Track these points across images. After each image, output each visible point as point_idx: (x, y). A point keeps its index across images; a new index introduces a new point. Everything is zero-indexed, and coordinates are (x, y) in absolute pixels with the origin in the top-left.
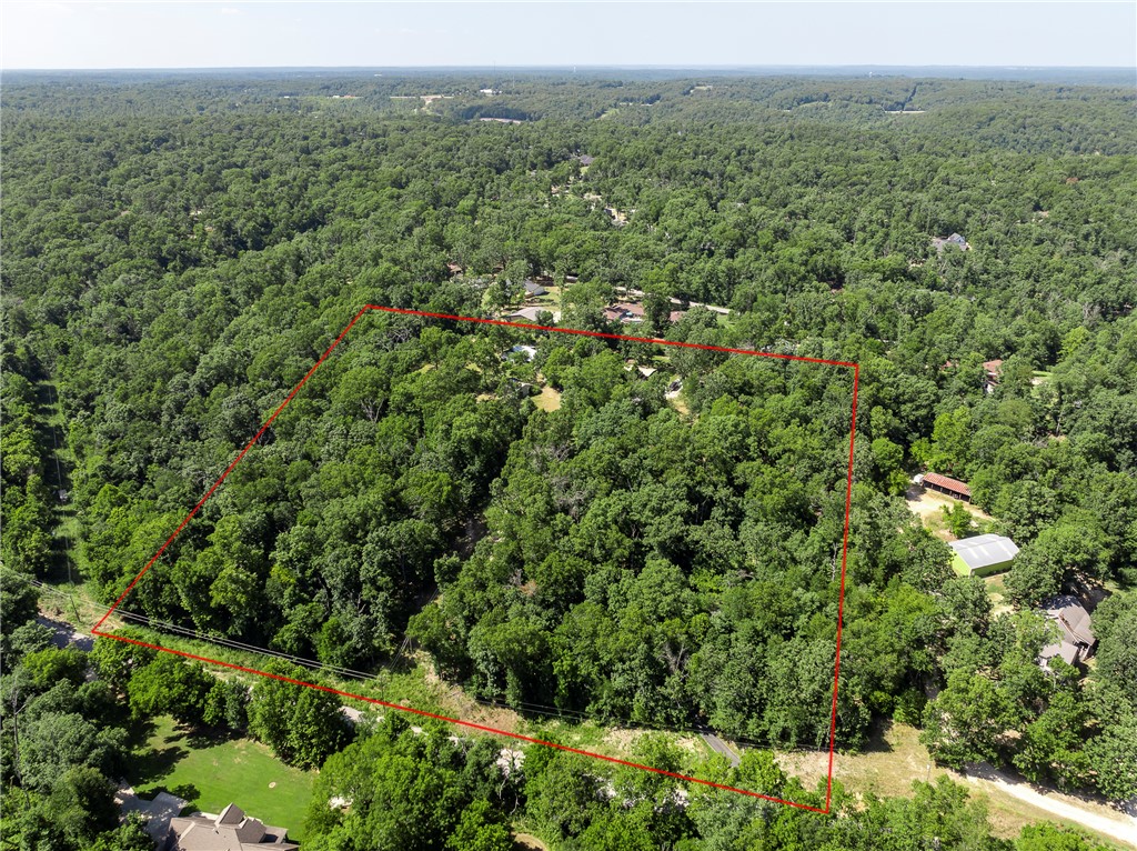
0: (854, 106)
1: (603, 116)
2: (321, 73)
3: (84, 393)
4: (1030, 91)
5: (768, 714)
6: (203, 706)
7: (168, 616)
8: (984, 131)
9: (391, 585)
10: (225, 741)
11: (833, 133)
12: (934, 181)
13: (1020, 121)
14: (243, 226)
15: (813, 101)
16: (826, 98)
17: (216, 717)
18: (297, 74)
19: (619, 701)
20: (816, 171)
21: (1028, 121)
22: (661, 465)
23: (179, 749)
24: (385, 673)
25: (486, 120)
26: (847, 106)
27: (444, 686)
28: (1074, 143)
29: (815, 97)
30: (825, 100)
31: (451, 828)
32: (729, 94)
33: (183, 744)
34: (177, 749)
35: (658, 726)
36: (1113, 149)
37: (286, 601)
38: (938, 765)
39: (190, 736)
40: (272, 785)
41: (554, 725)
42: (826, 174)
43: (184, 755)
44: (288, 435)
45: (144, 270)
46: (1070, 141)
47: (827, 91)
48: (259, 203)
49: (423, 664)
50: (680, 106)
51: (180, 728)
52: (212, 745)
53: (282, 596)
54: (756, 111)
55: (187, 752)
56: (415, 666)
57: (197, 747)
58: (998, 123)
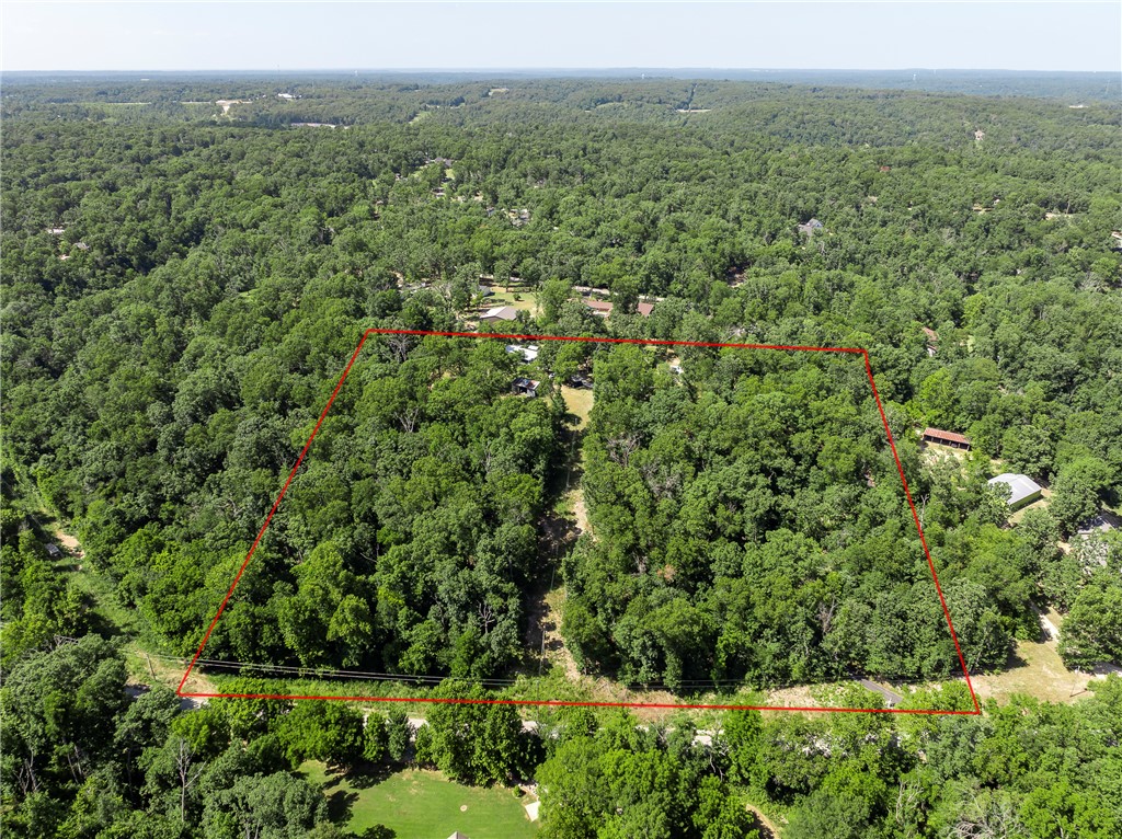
0: (649, 107)
1: (416, 119)
2: (79, 78)
3: (31, 435)
4: (789, 90)
5: (919, 651)
6: (362, 743)
7: (268, 659)
8: (772, 127)
9: (516, 590)
10: (388, 775)
11: (652, 132)
12: (770, 173)
13: (799, 117)
14: (128, 243)
15: (608, 101)
16: (620, 99)
17: (379, 752)
18: (50, 77)
19: (779, 664)
20: (663, 167)
21: (807, 117)
22: (727, 445)
23: (345, 793)
24: (521, 679)
25: (313, 125)
26: (641, 106)
27: (590, 680)
28: (848, 136)
29: (610, 98)
30: (619, 101)
31: (695, 807)
32: (528, 96)
33: (345, 786)
34: (341, 794)
35: (815, 680)
36: (880, 141)
37: (402, 622)
38: (1069, 669)
39: (348, 777)
40: (464, 808)
41: (710, 697)
42: (673, 169)
43: (353, 797)
44: (325, 456)
45: (34, 296)
46: (844, 134)
47: (619, 92)
48: (129, 217)
49: (557, 663)
50: (488, 109)
51: (333, 771)
52: (377, 782)
53: (396, 619)
54: (563, 112)
55: (356, 794)
56: (550, 666)
57: (363, 787)
58: (782, 120)
